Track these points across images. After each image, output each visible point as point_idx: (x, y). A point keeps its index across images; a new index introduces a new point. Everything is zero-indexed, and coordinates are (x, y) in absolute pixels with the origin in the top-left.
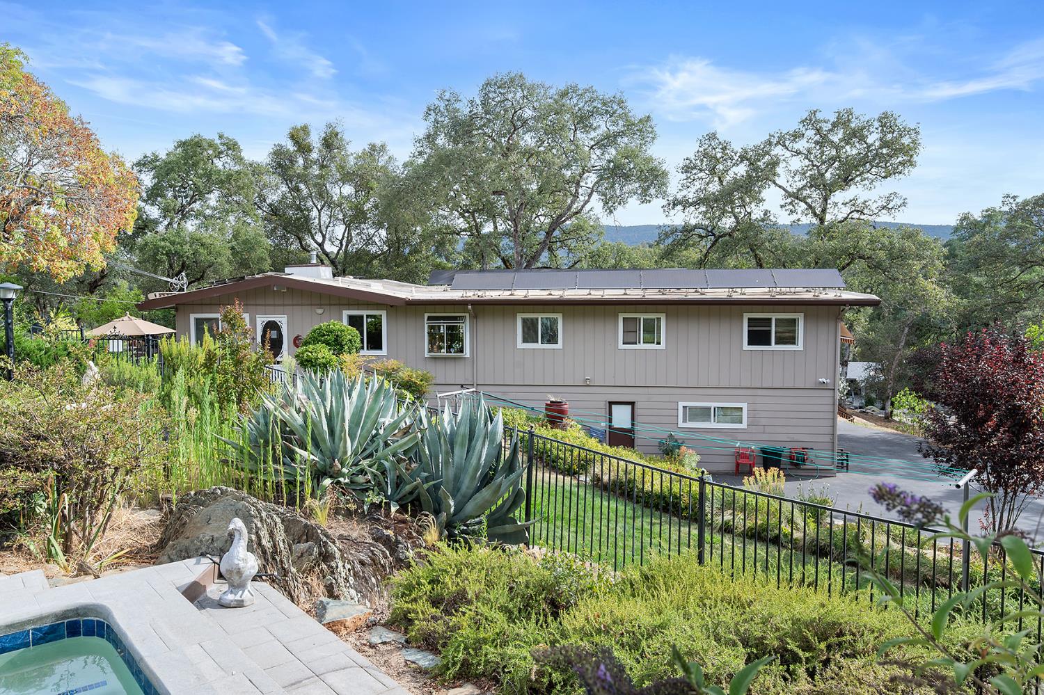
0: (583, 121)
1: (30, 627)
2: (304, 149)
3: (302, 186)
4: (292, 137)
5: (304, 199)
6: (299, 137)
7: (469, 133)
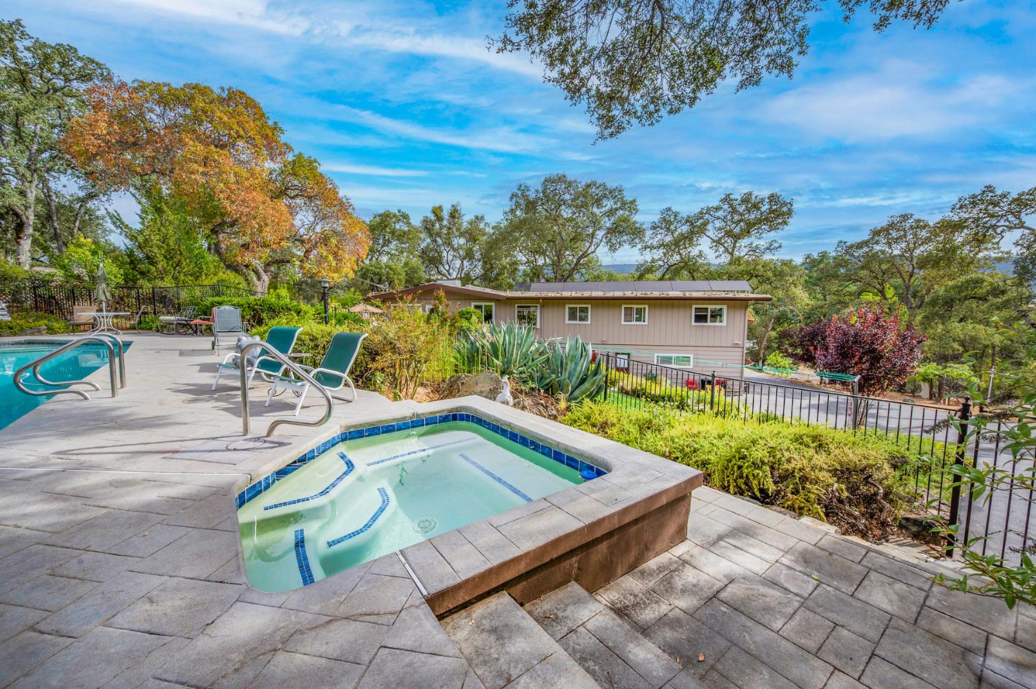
0: (598, 202)
1: (438, 415)
2: (440, 219)
3: (438, 239)
4: (434, 212)
5: (438, 246)
6: (437, 211)
7: (535, 208)
